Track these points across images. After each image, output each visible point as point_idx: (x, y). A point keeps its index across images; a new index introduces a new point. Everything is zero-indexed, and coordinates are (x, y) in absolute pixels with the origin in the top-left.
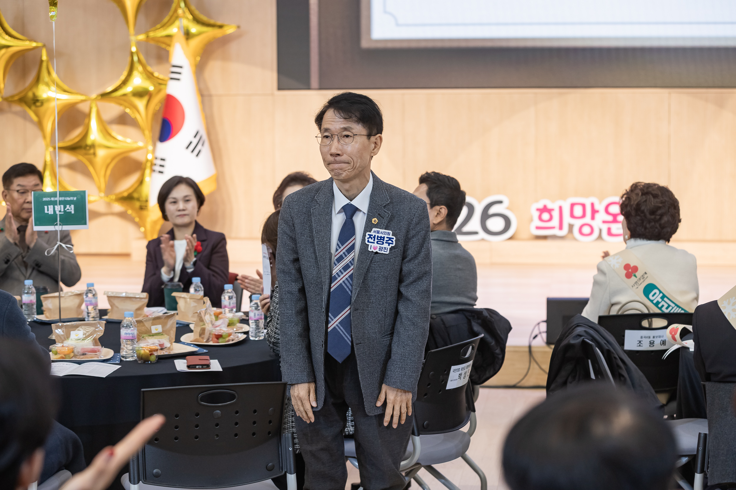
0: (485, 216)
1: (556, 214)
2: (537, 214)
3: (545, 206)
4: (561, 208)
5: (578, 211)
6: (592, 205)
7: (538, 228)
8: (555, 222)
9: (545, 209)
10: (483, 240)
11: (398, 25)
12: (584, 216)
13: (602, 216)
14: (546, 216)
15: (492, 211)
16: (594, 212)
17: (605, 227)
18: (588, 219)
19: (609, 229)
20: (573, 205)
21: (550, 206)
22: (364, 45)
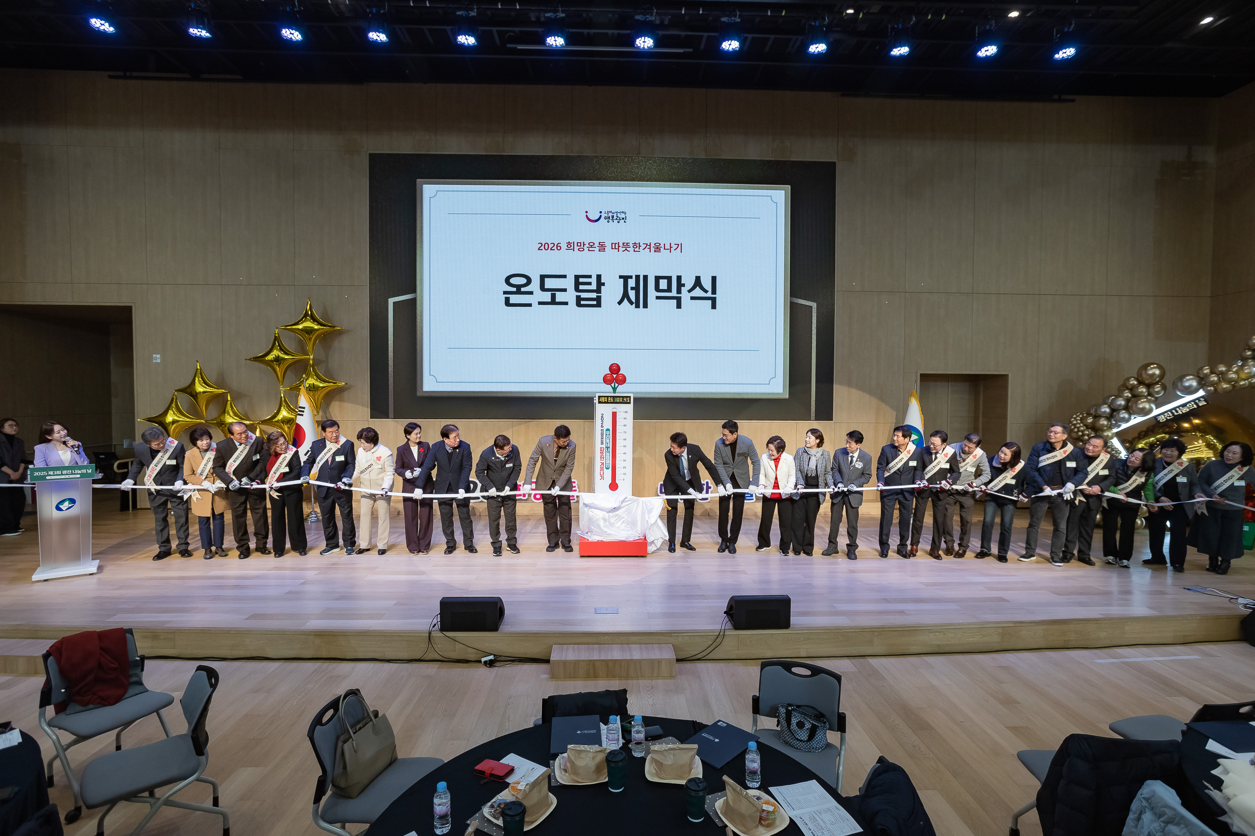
11: (438, 383)
22: (419, 394)
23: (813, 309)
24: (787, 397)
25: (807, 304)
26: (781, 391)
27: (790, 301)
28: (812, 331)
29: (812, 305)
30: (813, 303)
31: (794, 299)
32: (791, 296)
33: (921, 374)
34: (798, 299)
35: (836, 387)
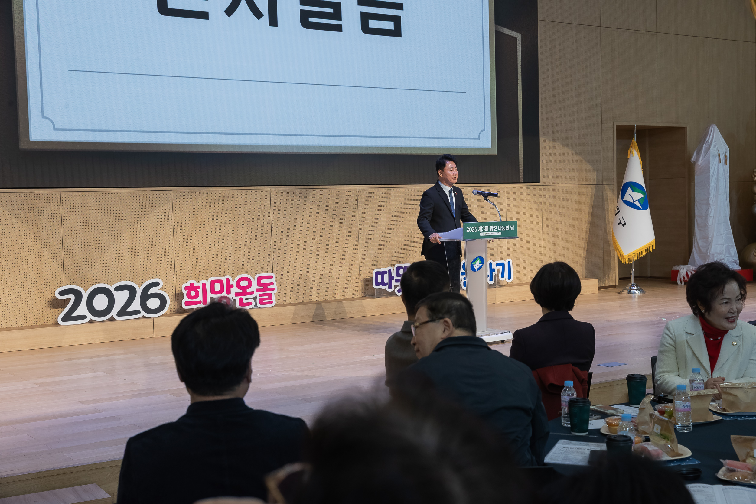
0: (145, 297)
1: (200, 291)
2: (185, 292)
3: (192, 284)
4: (204, 285)
5: (217, 287)
6: (228, 280)
7: (187, 303)
8: (200, 298)
9: (192, 288)
10: (143, 317)
11: (55, 129)
12: (221, 291)
13: (235, 290)
14: (193, 293)
15: (150, 292)
16: (230, 286)
17: (237, 298)
18: (224, 294)
19: (241, 300)
20: (213, 283)
21: (196, 284)
22: (23, 146)
23: (518, 42)
24: (495, 152)
25: (512, 35)
26: (489, 145)
27: (496, 31)
28: (517, 69)
29: (516, 36)
30: (517, 34)
31: (499, 27)
32: (496, 23)
33: (617, 126)
34: (503, 28)
35: (542, 141)
